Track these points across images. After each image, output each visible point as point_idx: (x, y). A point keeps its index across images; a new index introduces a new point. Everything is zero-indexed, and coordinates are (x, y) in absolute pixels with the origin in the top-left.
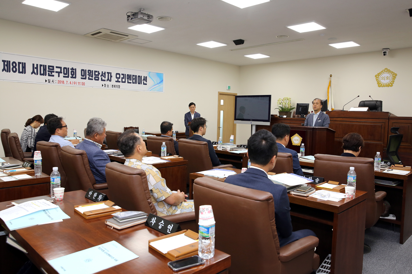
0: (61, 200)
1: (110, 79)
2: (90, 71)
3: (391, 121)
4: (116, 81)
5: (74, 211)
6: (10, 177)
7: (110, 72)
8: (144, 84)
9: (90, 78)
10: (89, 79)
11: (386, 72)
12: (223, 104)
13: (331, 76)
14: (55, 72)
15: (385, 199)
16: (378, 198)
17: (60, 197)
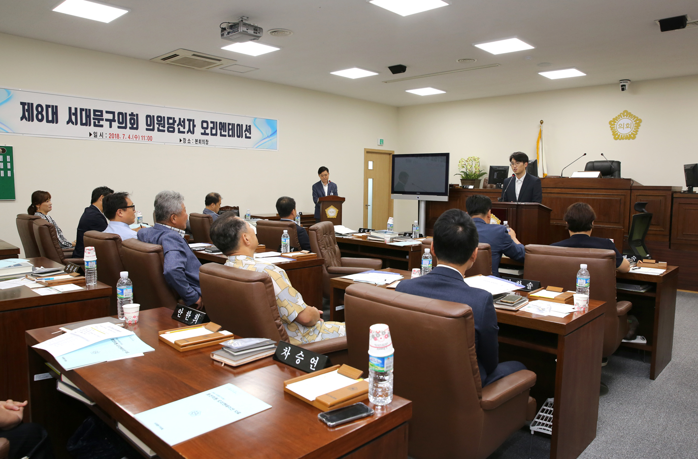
0: (136, 324)
1: (192, 130)
2: (160, 117)
3: (635, 193)
4: (202, 134)
5: (158, 339)
6: (48, 288)
7: (192, 119)
8: (246, 137)
9: (161, 128)
10: (159, 130)
11: (625, 117)
12: (372, 168)
13: (542, 123)
14: (104, 120)
15: (630, 312)
16: (621, 311)
17: (134, 319)
